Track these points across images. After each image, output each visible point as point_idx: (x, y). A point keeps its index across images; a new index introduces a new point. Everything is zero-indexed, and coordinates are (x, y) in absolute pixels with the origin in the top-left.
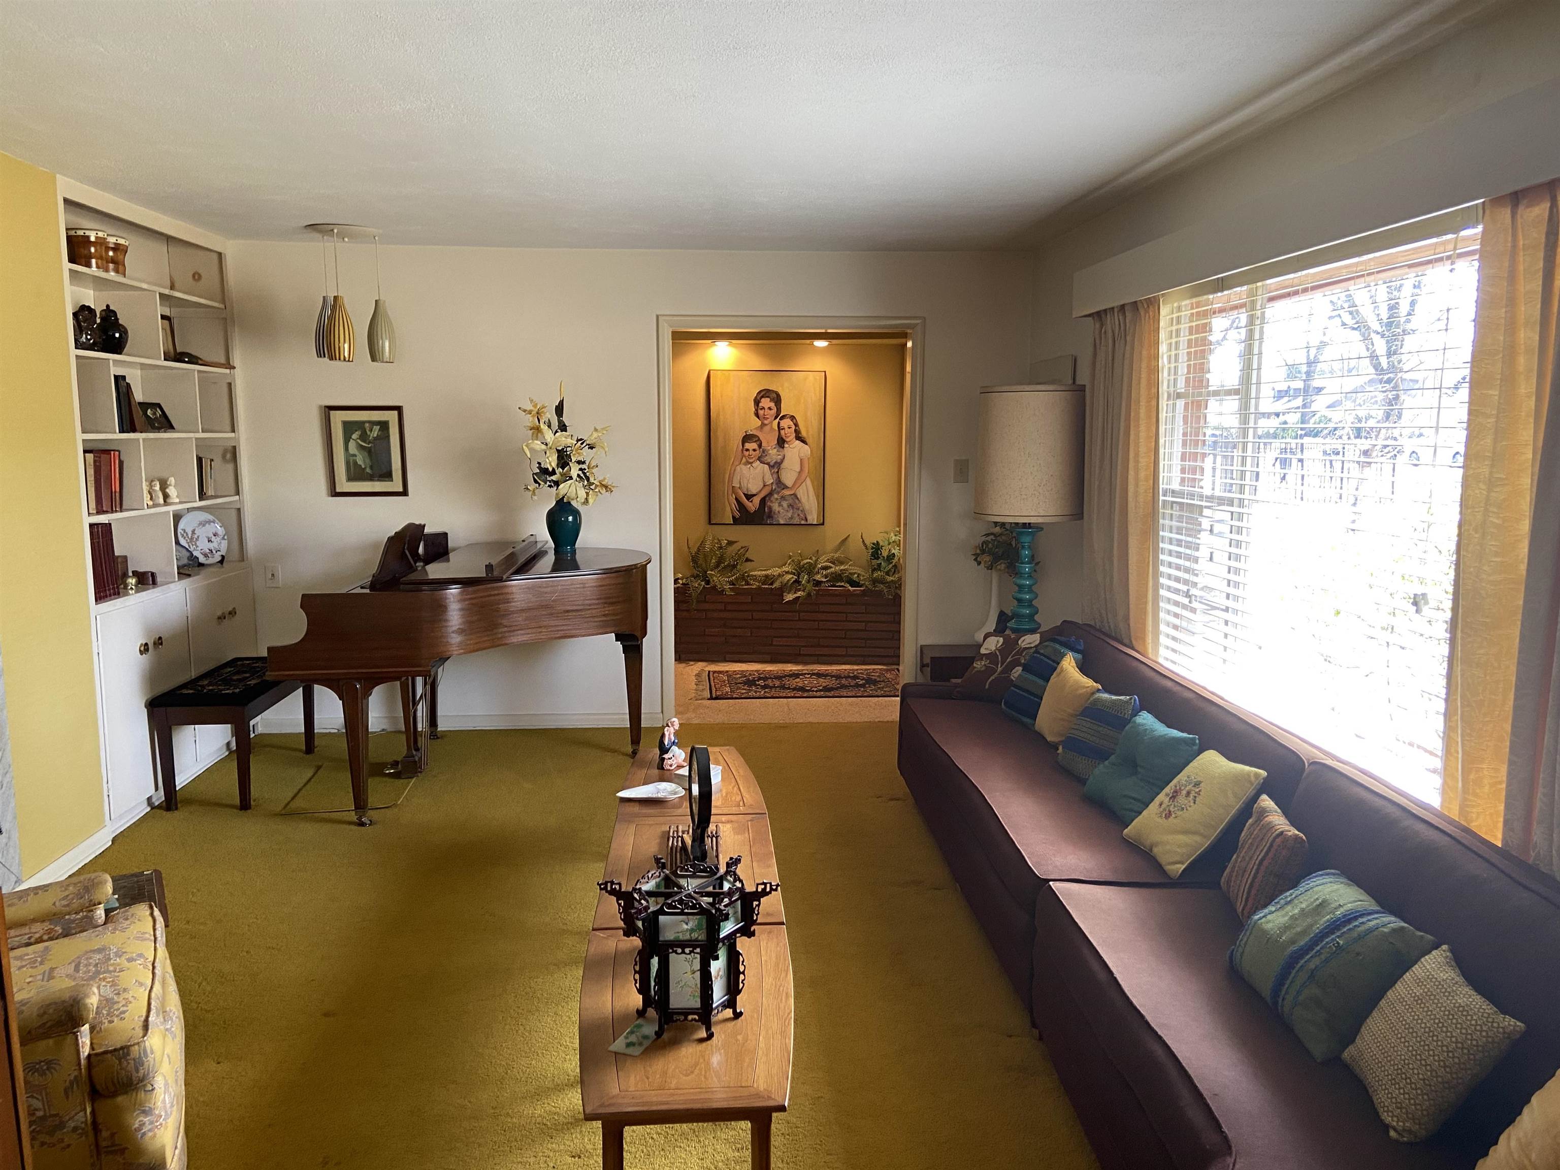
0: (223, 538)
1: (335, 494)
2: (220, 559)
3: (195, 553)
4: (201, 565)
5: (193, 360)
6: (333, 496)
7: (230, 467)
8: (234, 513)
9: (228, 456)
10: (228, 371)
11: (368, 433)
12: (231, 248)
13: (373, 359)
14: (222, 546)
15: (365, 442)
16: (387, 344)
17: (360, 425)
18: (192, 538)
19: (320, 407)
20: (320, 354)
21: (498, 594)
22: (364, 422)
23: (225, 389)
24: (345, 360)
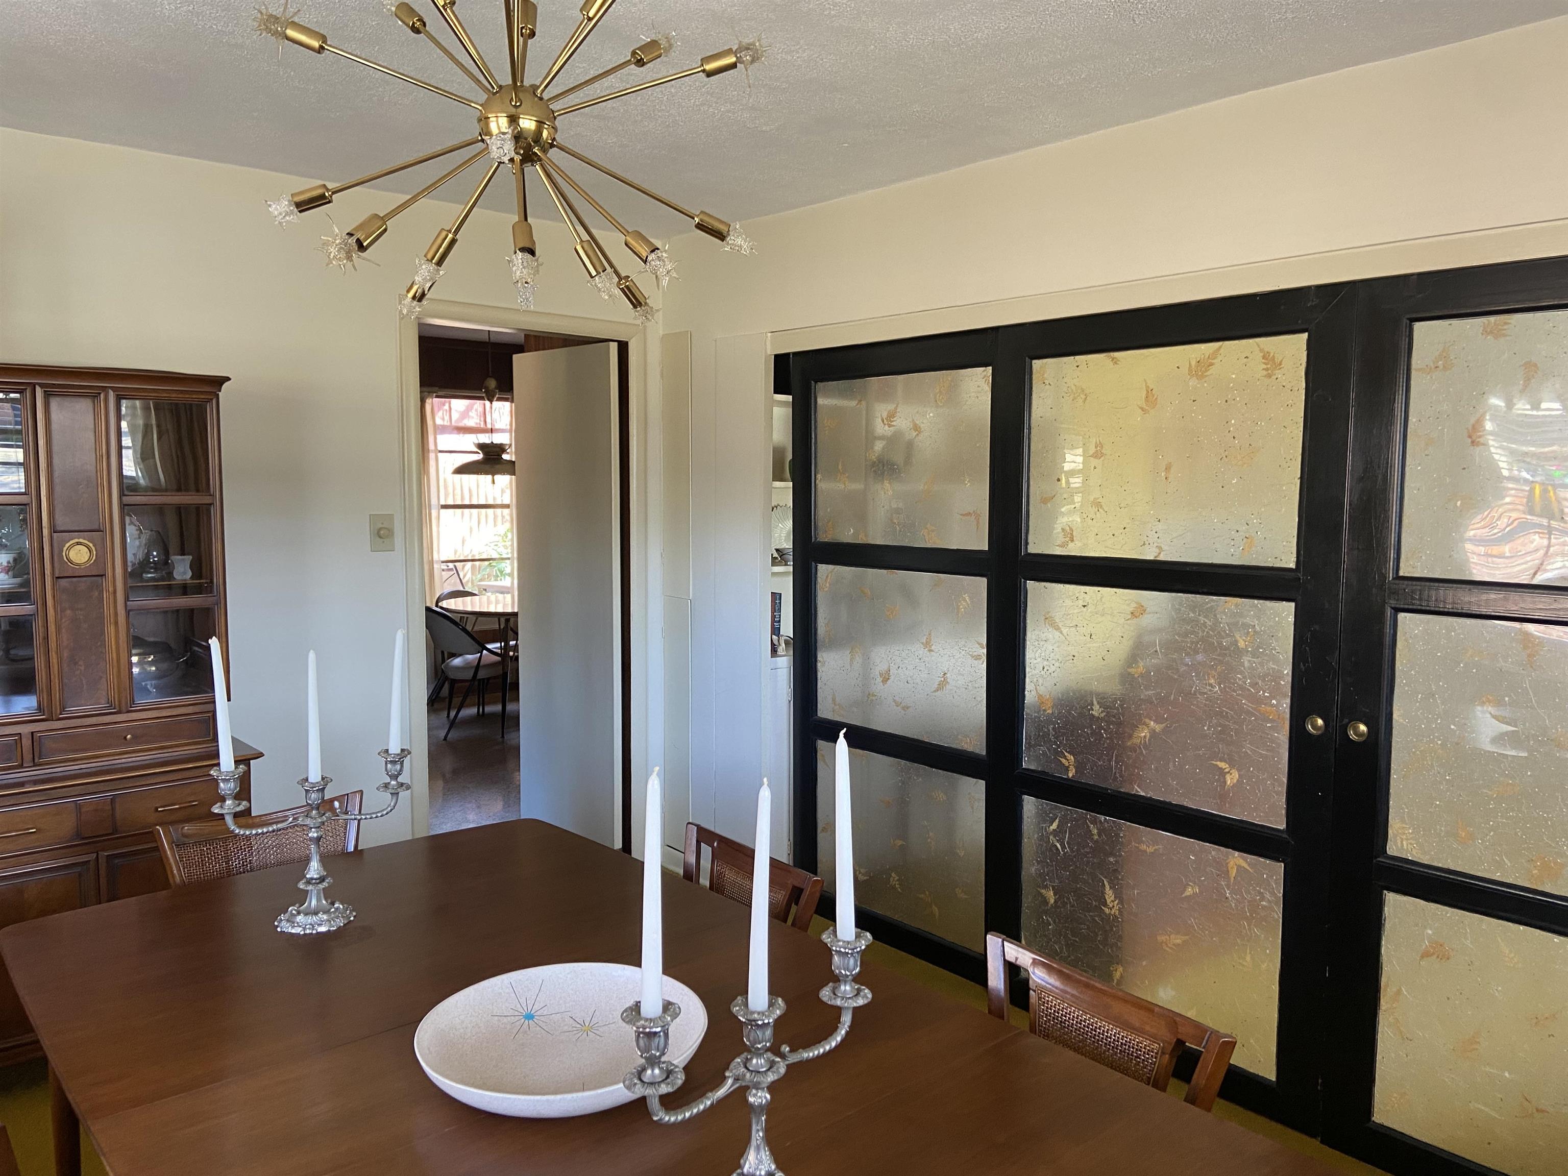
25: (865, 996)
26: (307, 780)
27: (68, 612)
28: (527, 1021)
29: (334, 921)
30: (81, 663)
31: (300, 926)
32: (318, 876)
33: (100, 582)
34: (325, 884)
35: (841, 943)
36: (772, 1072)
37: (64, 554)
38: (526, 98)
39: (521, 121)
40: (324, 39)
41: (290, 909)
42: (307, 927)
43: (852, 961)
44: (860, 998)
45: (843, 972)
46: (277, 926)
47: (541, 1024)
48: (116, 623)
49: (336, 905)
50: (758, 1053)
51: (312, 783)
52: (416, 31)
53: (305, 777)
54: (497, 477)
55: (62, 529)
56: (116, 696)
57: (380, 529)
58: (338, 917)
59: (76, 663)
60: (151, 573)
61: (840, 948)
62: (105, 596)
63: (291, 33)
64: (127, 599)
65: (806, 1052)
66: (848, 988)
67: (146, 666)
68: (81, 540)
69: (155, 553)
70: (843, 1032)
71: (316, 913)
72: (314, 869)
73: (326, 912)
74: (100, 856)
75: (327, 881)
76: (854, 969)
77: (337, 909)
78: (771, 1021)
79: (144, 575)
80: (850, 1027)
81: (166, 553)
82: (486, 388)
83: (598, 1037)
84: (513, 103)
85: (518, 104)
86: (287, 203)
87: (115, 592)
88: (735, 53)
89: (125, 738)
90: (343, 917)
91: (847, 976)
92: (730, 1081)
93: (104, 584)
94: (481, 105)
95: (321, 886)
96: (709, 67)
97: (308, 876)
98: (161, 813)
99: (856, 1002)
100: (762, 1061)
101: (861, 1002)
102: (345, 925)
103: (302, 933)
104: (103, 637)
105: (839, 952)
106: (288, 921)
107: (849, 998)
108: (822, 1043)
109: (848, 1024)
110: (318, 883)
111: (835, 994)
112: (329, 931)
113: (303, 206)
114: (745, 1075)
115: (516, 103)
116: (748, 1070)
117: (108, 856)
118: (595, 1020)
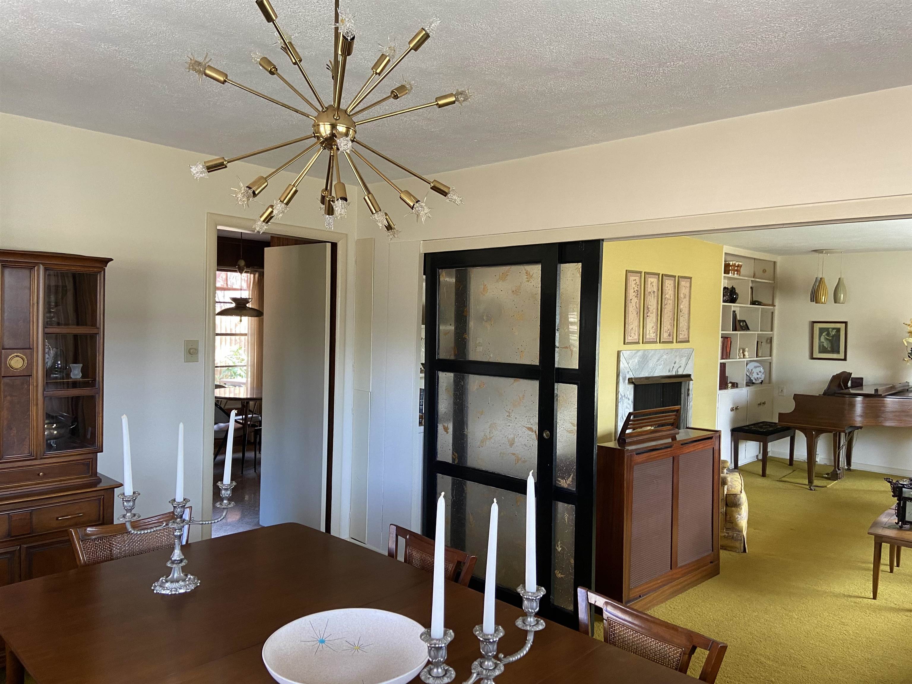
0: (763, 374)
1: (812, 358)
2: (760, 382)
3: (752, 378)
4: (753, 383)
5: (760, 304)
6: (811, 359)
7: (769, 345)
8: (768, 364)
9: (769, 341)
10: (772, 307)
11: (830, 333)
12: (779, 259)
13: (835, 302)
14: (762, 376)
15: (828, 336)
16: (842, 296)
17: (827, 329)
18: (751, 373)
19: (810, 322)
20: (812, 300)
21: (880, 403)
22: (829, 328)
23: (770, 314)
24: (822, 303)
25: (542, 624)
26: (174, 500)
27: (9, 398)
28: (321, 644)
29: (189, 586)
30: (14, 429)
31: (168, 590)
32: (179, 559)
33: (28, 380)
34: (183, 564)
35: (530, 594)
36: (498, 669)
37: (8, 362)
38: (341, 114)
39: (338, 127)
40: (226, 76)
41: (161, 579)
42: (173, 590)
43: (535, 604)
44: (540, 626)
45: (530, 610)
46: (153, 590)
47: (330, 646)
48: (37, 405)
49: (189, 577)
50: (489, 659)
51: (178, 502)
52: (272, 73)
53: (173, 498)
54: (243, 318)
55: (8, 347)
56: (35, 449)
57: (190, 349)
58: (190, 584)
59: (11, 429)
60: (56, 374)
61: (529, 596)
62: (31, 388)
63: (208, 72)
64: (44, 390)
65: (511, 657)
66: (532, 620)
67: (52, 431)
68: (19, 354)
69: (59, 362)
70: (529, 645)
71: (178, 581)
72: (177, 554)
73: (184, 580)
74: (22, 548)
75: (184, 561)
76: (536, 609)
77: (190, 578)
78: (497, 639)
79: (52, 376)
80: (533, 642)
81: (66, 362)
82: (239, 265)
83: (365, 653)
84: (335, 118)
85: (338, 118)
86: (202, 167)
87: (37, 386)
88: (455, 96)
89: (39, 475)
90: (193, 583)
91: (532, 612)
92: (475, 675)
93: (31, 381)
94: (315, 117)
95: (181, 565)
96: (441, 102)
97: (173, 559)
98: (61, 521)
99: (538, 628)
100: (491, 663)
101: (540, 628)
102: (195, 588)
103: (170, 593)
104: (28, 413)
105: (528, 599)
106: (161, 586)
107: (534, 625)
108: (519, 652)
109: (532, 640)
110: (179, 563)
111: (524, 623)
112: (186, 592)
113: (211, 169)
114: (483, 672)
115: (337, 117)
116: (483, 668)
117: (27, 547)
118: (361, 643)
